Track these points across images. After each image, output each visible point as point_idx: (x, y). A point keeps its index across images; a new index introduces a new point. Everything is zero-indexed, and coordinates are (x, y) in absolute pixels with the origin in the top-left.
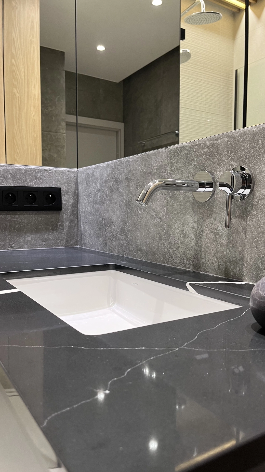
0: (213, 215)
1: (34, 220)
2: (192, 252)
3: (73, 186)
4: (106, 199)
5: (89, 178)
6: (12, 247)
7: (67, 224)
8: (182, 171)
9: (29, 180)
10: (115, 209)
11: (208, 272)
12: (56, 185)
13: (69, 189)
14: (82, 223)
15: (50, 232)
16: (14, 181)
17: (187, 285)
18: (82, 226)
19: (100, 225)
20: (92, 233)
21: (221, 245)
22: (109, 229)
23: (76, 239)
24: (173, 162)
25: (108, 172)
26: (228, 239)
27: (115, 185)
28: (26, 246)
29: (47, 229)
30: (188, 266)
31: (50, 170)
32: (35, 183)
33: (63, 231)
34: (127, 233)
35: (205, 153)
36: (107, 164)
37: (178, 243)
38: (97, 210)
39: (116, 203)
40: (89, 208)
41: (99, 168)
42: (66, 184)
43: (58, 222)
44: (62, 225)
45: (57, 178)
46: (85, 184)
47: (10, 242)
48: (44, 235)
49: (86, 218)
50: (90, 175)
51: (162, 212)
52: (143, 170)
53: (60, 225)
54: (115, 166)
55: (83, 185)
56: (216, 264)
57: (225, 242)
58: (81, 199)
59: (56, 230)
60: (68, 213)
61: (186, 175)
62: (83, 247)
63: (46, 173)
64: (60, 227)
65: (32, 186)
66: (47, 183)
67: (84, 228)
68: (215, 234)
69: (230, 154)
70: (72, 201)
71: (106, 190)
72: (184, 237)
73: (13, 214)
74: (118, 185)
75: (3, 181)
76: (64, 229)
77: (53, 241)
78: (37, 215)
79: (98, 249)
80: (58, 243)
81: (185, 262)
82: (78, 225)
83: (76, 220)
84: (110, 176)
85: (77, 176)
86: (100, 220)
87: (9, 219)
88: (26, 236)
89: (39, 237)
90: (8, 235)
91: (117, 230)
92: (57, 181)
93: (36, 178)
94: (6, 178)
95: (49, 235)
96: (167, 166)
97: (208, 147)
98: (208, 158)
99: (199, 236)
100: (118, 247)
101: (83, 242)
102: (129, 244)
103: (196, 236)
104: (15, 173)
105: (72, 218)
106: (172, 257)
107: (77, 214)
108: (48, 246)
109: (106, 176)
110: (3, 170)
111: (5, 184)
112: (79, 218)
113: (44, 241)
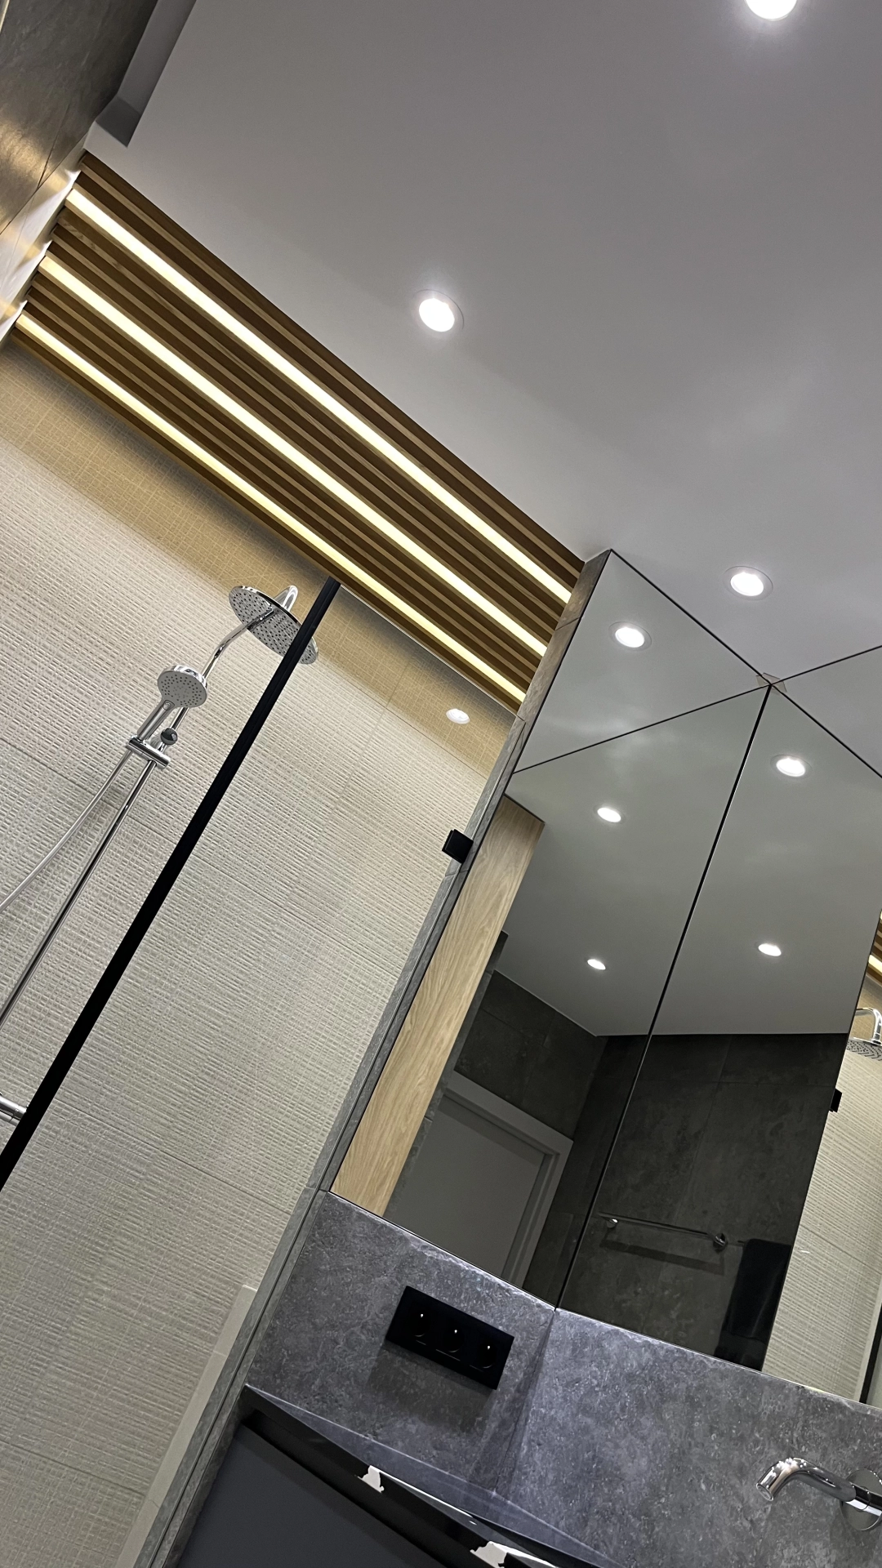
1: (439, 1390)
3: (535, 1343)
4: (618, 1414)
5: (585, 1345)
6: (375, 1435)
7: (493, 1426)
8: (825, 1449)
9: (465, 1298)
10: (638, 1451)
12: (507, 1327)
13: (526, 1346)
14: (525, 1439)
15: (454, 1431)
16: (439, 1287)
18: (524, 1445)
19: (582, 1470)
20: (551, 1477)
22: (606, 1490)
23: (495, 1473)
24: (811, 1422)
25: (644, 1360)
27: (654, 1397)
28: (400, 1444)
29: (452, 1423)
31: (508, 1291)
32: (473, 1309)
33: (479, 1441)
34: (654, 1520)
36: (647, 1341)
38: (586, 1430)
39: (643, 1438)
40: (561, 1415)
41: (621, 1339)
42: (525, 1334)
43: (478, 1415)
44: (482, 1425)
45: (514, 1311)
46: (568, 1352)
47: (377, 1420)
48: (443, 1433)
49: (545, 1433)
50: (591, 1340)
51: (760, 1512)
52: (735, 1401)
53: (480, 1423)
54: (665, 1356)
55: (559, 1351)
58: (543, 1382)
59: (468, 1431)
60: (504, 1400)
61: (832, 1462)
62: (509, 1502)
63: (498, 1293)
64: (478, 1429)
65: (465, 1311)
66: (493, 1316)
67: (530, 1454)
70: (522, 1376)
71: (626, 1397)
74: (663, 1402)
75: (420, 1281)
76: (482, 1437)
77: (453, 1457)
78: (447, 1381)
80: (460, 1465)
82: (513, 1439)
83: (513, 1424)
84: (647, 1372)
85: (551, 1323)
86: (586, 1456)
87: (398, 1366)
88: (410, 1421)
89: (431, 1434)
90: (381, 1403)
91: (630, 1500)
92: (512, 1319)
93: (478, 1298)
94: (428, 1275)
95: (450, 1437)
96: (796, 1423)
100: (620, 1541)
101: (513, 1488)
102: (653, 1547)
104: (446, 1272)
107: (519, 1410)
108: (438, 1464)
109: (635, 1364)
110: (431, 1258)
111: (420, 1287)
112: (522, 1423)
113: (436, 1449)
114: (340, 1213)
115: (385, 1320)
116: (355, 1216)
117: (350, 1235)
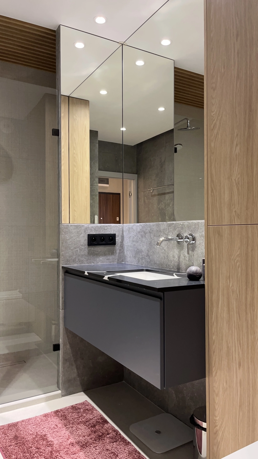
0: (184, 250)
1: (104, 250)
2: (177, 264)
3: (121, 233)
4: (139, 240)
5: (130, 229)
6: (93, 263)
7: (118, 251)
8: (173, 232)
9: (102, 231)
10: (144, 245)
11: (182, 271)
12: (113, 232)
13: (119, 234)
14: (125, 251)
16: (95, 231)
17: (174, 274)
18: (126, 252)
19: (136, 252)
20: (131, 256)
21: (186, 260)
22: (141, 254)
23: (122, 259)
26: (189, 258)
28: (100, 262)
29: (109, 254)
30: (175, 269)
31: (111, 226)
32: (104, 232)
33: (116, 255)
34: (150, 256)
35: (180, 227)
37: (172, 260)
38: (135, 245)
39: (144, 242)
40: (130, 244)
42: (118, 232)
43: (114, 251)
44: (116, 252)
46: (128, 232)
47: (93, 260)
48: (108, 257)
49: (128, 248)
50: (131, 228)
51: (165, 248)
52: (157, 229)
53: (115, 252)
54: (144, 226)
55: (126, 232)
56: (185, 268)
57: (188, 259)
58: (125, 239)
59: (113, 254)
60: (118, 246)
62: (126, 263)
63: (109, 227)
65: (103, 233)
66: (109, 232)
67: (127, 253)
68: (184, 257)
69: (189, 228)
70: (120, 240)
71: (139, 236)
72: (174, 257)
73: (94, 247)
74: (145, 234)
77: (112, 260)
78: (105, 247)
79: (135, 263)
80: (114, 261)
81: (174, 268)
82: (123, 252)
83: (122, 249)
84: (141, 230)
85: (123, 227)
86: (136, 249)
87: (93, 249)
88: (100, 258)
89: (105, 258)
91: (145, 254)
92: (114, 230)
93: (105, 229)
94: (92, 230)
95: (110, 257)
97: (182, 225)
98: (181, 229)
99: (179, 257)
100: (145, 262)
101: (126, 260)
102: (151, 261)
103: (178, 257)
104: (95, 228)
105: (120, 248)
106: (169, 266)
107: (123, 246)
108: (109, 262)
109: (139, 229)
110: (91, 227)
111: (91, 233)
112: (124, 248)
113: (108, 260)
114: (66, 227)
115: (86, 242)
116: (70, 226)
117: (70, 230)
